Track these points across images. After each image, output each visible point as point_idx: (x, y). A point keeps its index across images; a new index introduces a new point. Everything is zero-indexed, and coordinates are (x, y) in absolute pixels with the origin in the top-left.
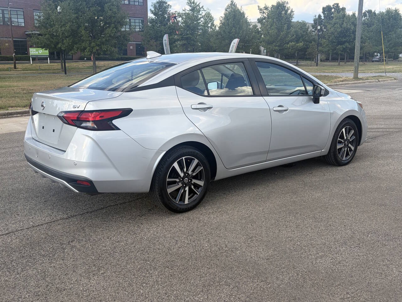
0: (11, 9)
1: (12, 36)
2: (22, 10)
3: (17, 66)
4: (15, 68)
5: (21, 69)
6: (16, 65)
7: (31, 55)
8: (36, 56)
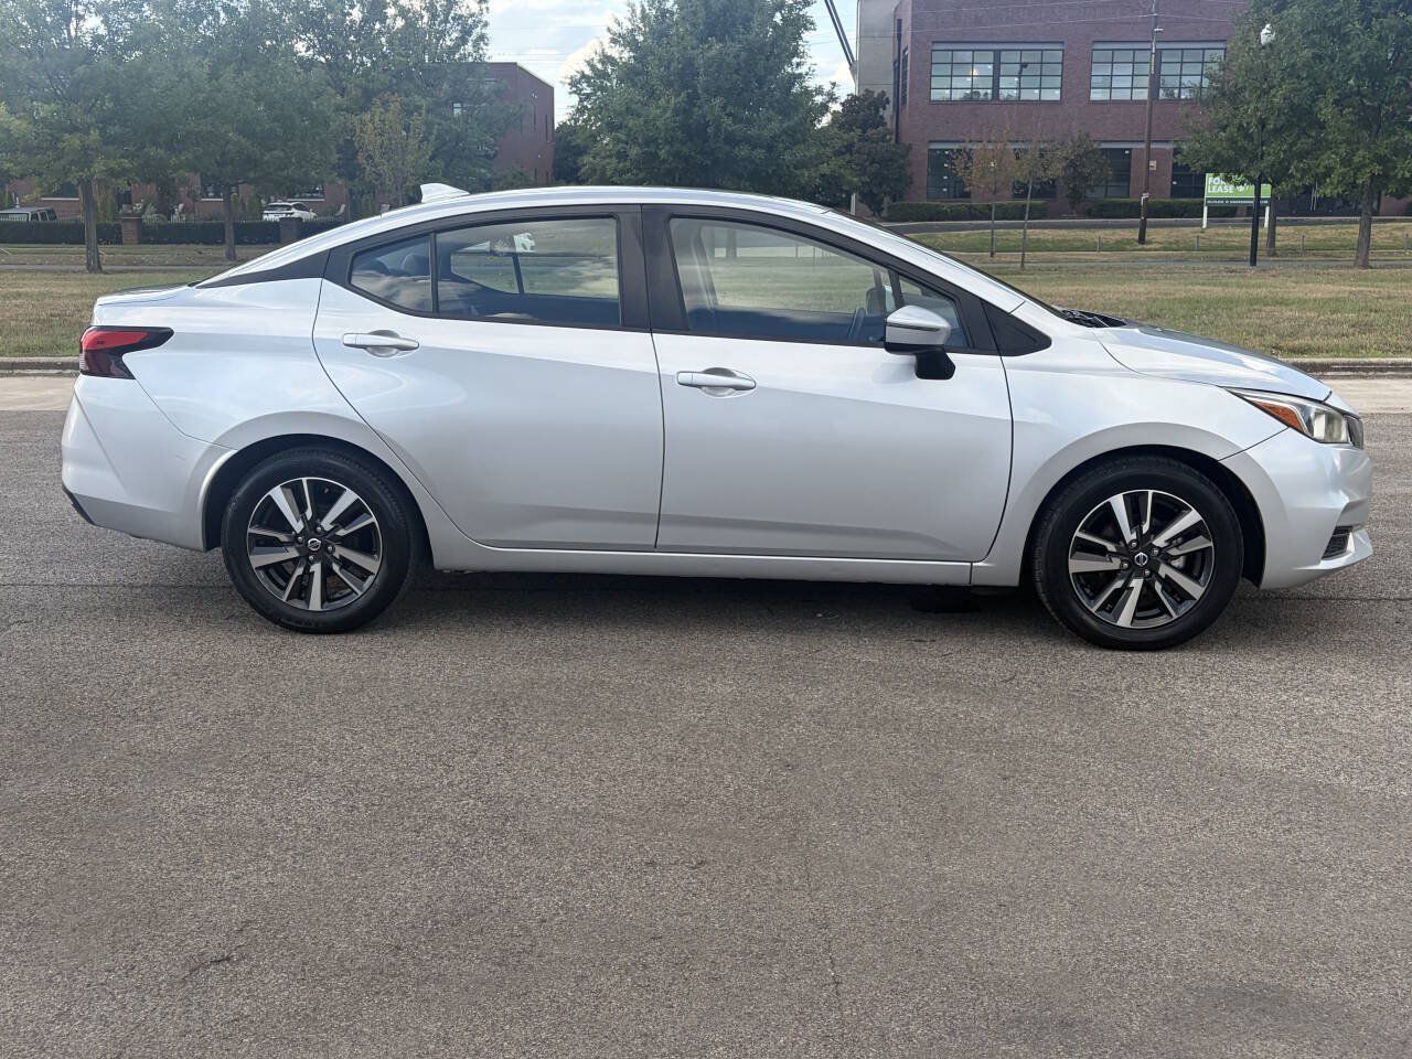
0: (1160, 46)
1: (1149, 135)
2: (1221, 45)
3: (1151, 233)
4: (1142, 240)
5: (1158, 246)
6: (1147, 230)
7: (1208, 199)
8: (1224, 199)
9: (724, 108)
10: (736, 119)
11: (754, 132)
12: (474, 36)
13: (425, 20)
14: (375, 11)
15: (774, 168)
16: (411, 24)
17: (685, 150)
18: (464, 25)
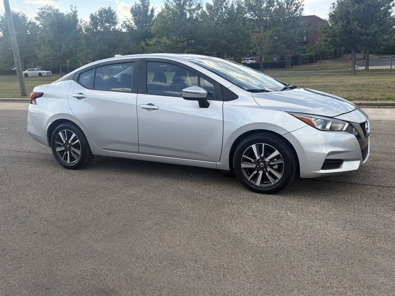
9: (358, 24)
10: (362, 27)
11: (368, 31)
12: (299, 9)
13: (286, 5)
14: (271, 3)
15: (375, 42)
16: (281, 7)
17: (345, 38)
18: (297, 5)
